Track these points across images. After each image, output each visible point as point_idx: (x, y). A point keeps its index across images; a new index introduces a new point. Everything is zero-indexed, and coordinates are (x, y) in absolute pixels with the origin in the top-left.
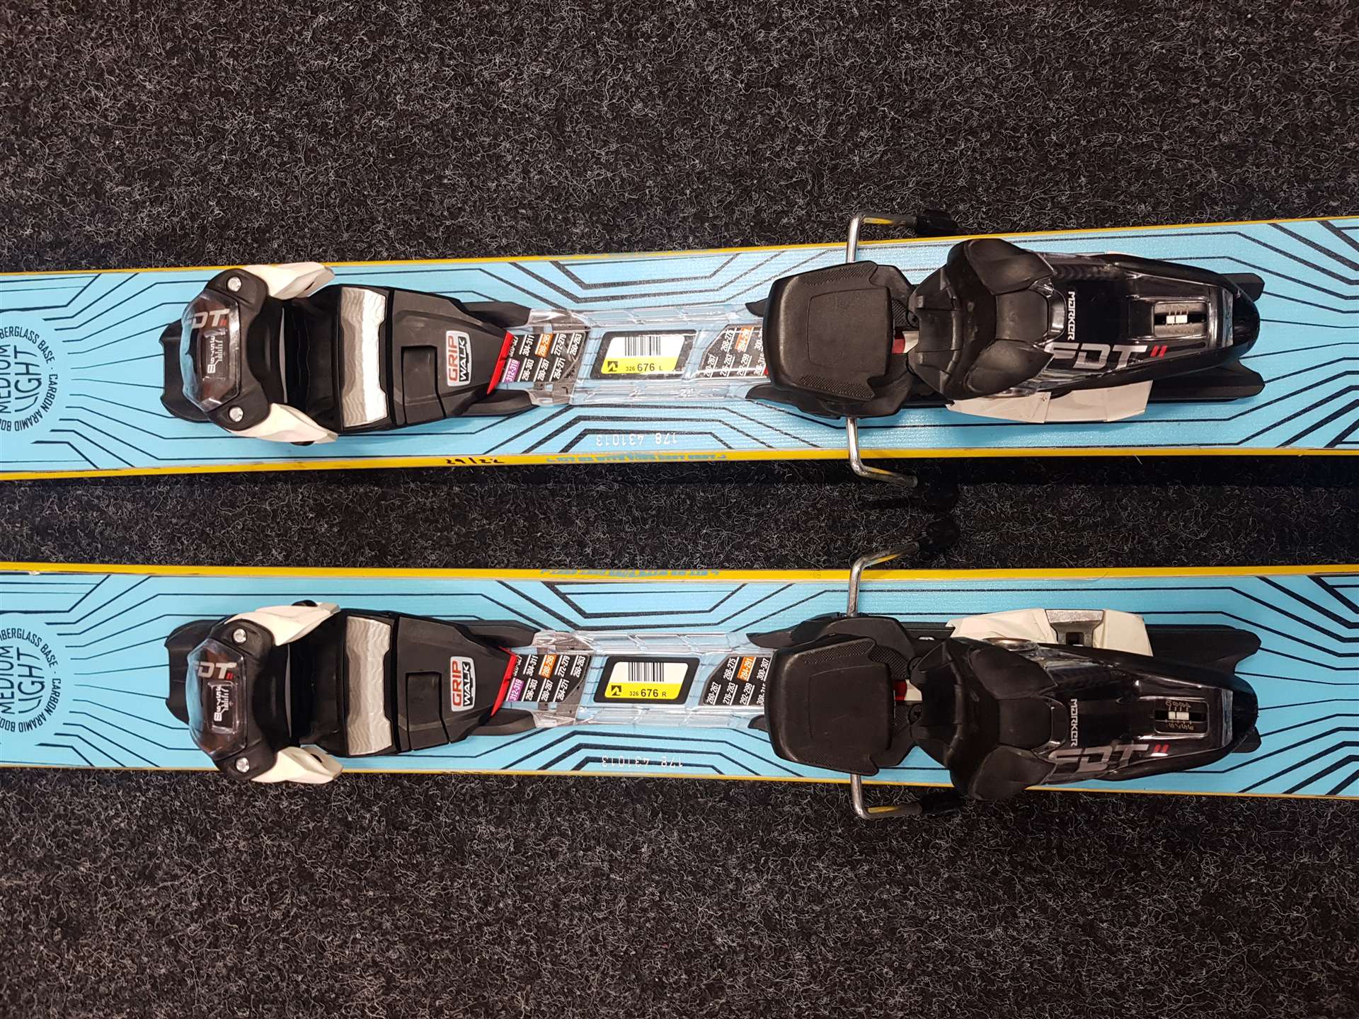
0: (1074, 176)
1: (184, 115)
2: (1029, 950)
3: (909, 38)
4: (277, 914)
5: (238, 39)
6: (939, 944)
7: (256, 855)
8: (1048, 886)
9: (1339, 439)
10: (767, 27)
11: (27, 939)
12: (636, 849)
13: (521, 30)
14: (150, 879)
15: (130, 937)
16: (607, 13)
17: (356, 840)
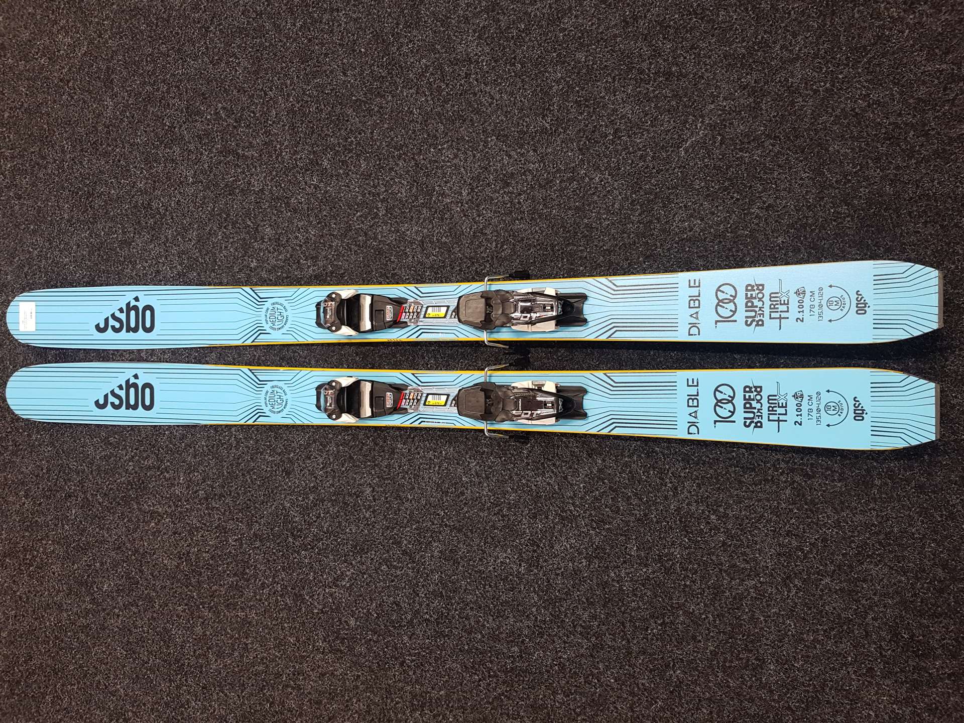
0: (563, 259)
1: (322, 241)
2: (549, 484)
3: (518, 219)
4: (344, 469)
5: (336, 219)
6: (524, 481)
7: (338, 452)
8: (554, 465)
9: (610, 337)
10: (479, 216)
11: (276, 476)
12: (441, 452)
13: (412, 217)
14: (309, 458)
15: (303, 475)
16: (436, 212)
17: (365, 448)
